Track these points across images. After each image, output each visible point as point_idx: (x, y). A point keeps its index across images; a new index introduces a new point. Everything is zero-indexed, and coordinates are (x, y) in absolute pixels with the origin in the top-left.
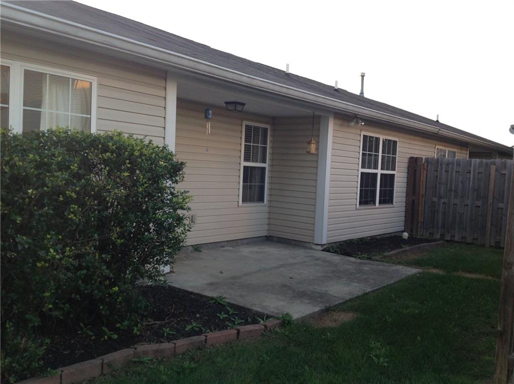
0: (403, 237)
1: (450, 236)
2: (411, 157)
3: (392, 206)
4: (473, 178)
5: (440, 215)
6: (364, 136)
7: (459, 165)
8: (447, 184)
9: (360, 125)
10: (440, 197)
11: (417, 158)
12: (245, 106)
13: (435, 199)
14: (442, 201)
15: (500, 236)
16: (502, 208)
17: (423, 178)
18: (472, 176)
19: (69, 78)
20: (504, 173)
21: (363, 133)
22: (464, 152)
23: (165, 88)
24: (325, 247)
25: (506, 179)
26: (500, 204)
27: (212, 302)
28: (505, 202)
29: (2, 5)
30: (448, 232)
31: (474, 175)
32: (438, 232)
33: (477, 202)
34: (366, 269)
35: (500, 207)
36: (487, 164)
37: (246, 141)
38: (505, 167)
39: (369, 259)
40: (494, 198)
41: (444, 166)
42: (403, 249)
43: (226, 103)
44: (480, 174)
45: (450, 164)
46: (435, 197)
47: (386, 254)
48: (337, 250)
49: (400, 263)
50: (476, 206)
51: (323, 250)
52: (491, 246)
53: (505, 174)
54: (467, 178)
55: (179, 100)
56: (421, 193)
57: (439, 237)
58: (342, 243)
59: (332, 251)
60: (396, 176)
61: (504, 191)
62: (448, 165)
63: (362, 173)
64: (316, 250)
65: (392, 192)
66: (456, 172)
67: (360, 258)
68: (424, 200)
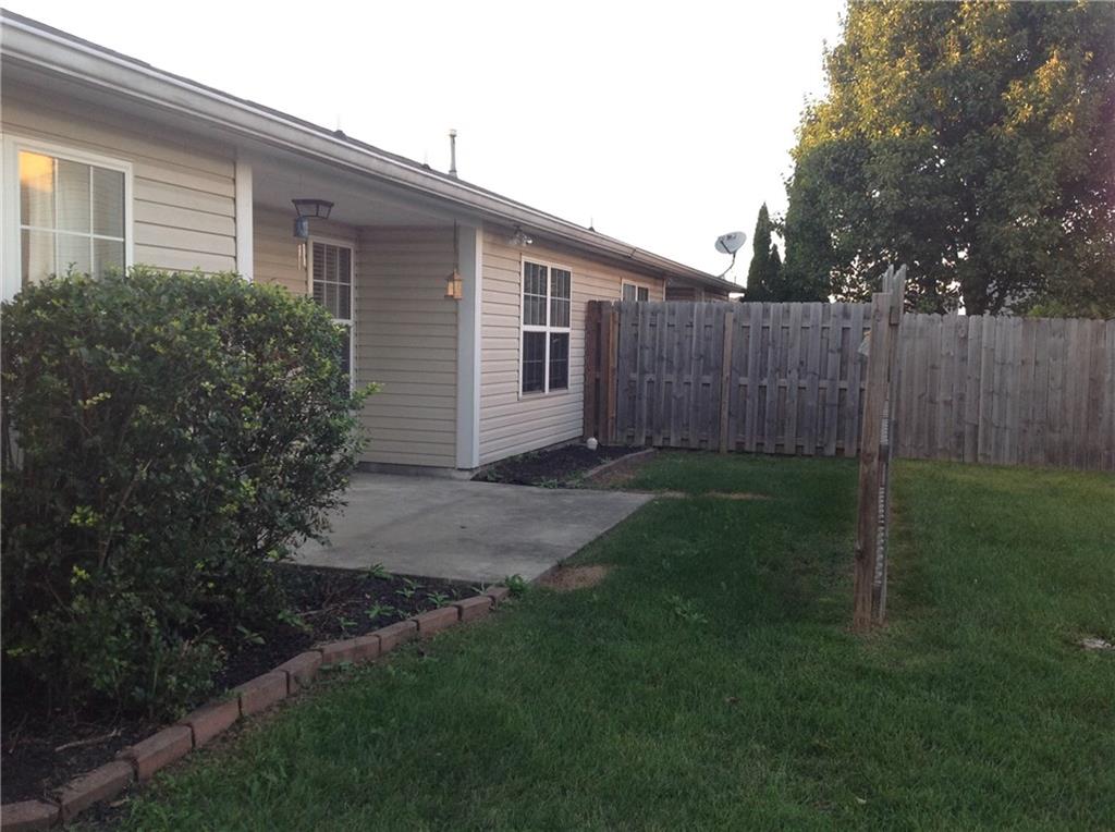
0: (590, 447)
1: (661, 440)
2: (590, 302)
3: (565, 391)
4: (698, 337)
5: (645, 401)
6: (527, 264)
7: (674, 314)
8: (654, 349)
9: (524, 245)
10: (643, 372)
11: (600, 303)
12: (333, 209)
13: (634, 376)
14: (648, 377)
15: (744, 433)
16: (745, 386)
17: (613, 338)
18: (694, 334)
19: (89, 166)
20: (747, 325)
21: (525, 259)
22: (659, 288)
23: (234, 180)
24: (476, 473)
25: (751, 334)
26: (742, 379)
27: (364, 576)
28: (749, 374)
29: (4, 24)
30: (659, 433)
31: (699, 330)
32: (641, 435)
33: (705, 377)
34: (570, 502)
35: (742, 383)
36: (718, 310)
37: (315, 276)
38: (748, 315)
39: (562, 486)
40: (732, 368)
41: (649, 316)
42: (604, 466)
43: (296, 202)
44: (708, 329)
45: (659, 311)
46: (635, 371)
47: (585, 475)
48: (499, 476)
49: (614, 488)
50: (704, 384)
51: (473, 479)
52: (730, 451)
53: (749, 327)
54: (686, 336)
55: (258, 208)
56: (611, 365)
57: (643, 440)
58: (499, 464)
59: (492, 479)
60: (570, 336)
61: (747, 356)
62: (654, 314)
63: (525, 333)
64: (461, 480)
65: (565, 365)
66: (669, 326)
67: (545, 486)
68: (615, 377)
